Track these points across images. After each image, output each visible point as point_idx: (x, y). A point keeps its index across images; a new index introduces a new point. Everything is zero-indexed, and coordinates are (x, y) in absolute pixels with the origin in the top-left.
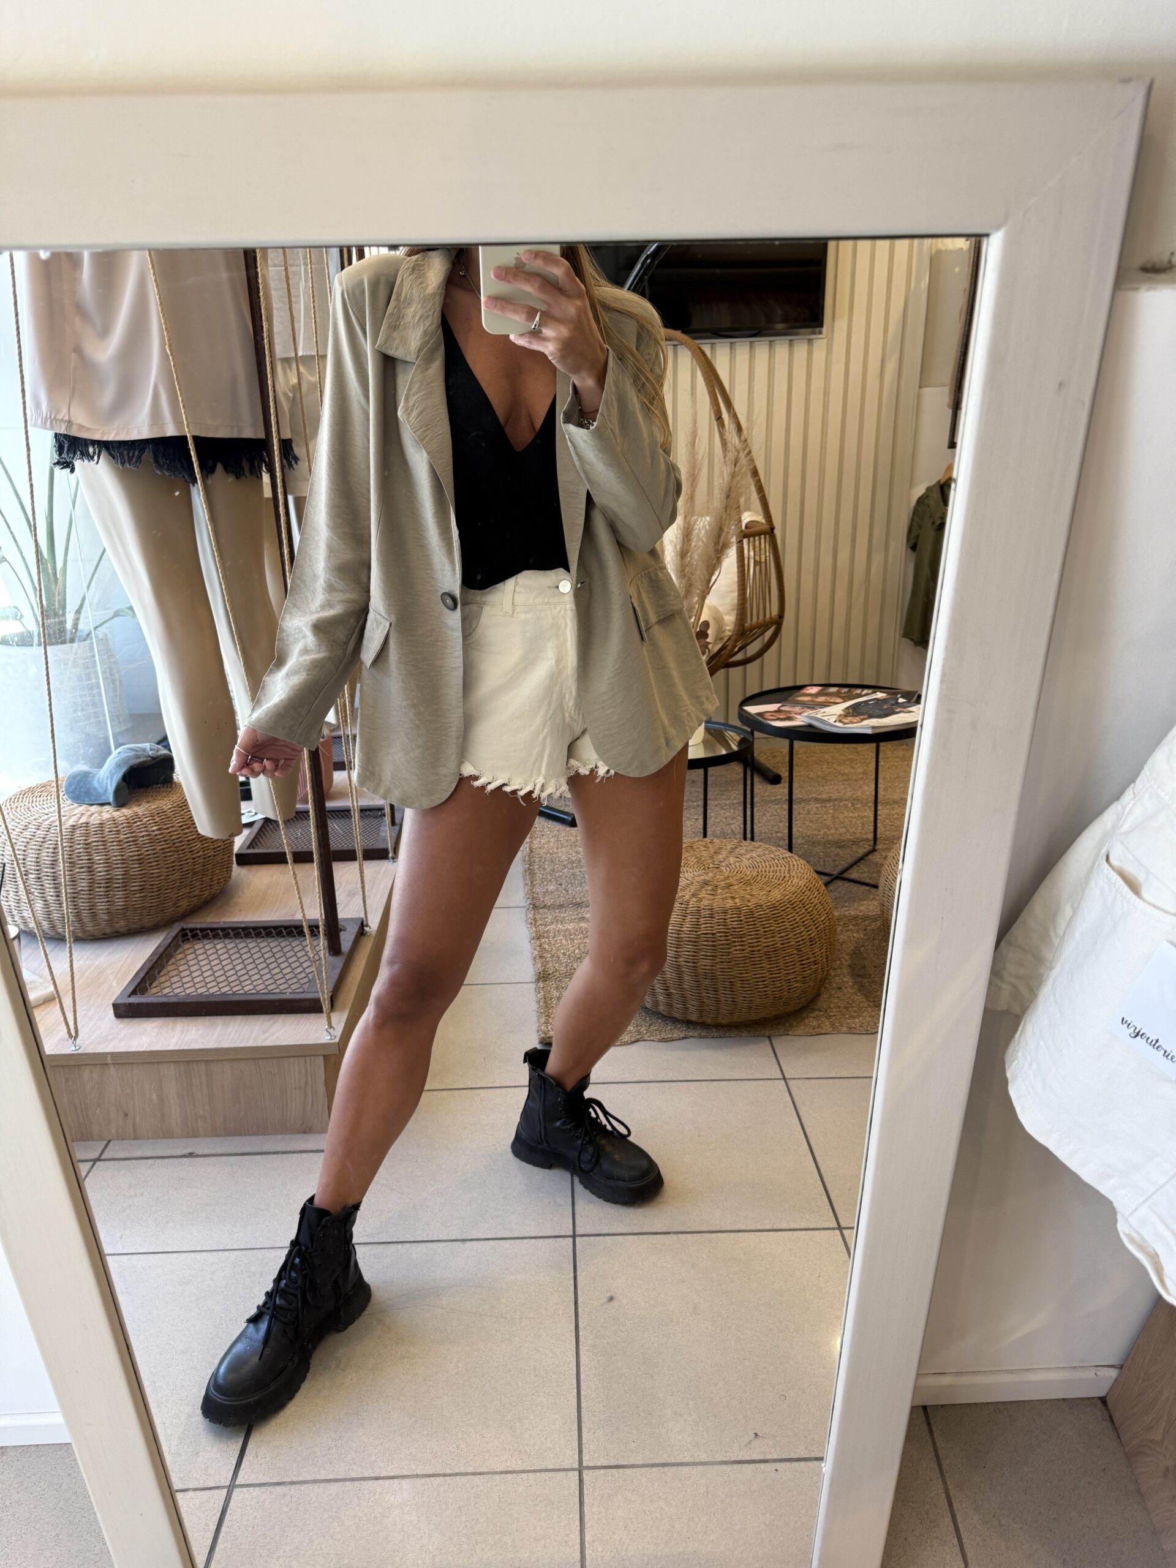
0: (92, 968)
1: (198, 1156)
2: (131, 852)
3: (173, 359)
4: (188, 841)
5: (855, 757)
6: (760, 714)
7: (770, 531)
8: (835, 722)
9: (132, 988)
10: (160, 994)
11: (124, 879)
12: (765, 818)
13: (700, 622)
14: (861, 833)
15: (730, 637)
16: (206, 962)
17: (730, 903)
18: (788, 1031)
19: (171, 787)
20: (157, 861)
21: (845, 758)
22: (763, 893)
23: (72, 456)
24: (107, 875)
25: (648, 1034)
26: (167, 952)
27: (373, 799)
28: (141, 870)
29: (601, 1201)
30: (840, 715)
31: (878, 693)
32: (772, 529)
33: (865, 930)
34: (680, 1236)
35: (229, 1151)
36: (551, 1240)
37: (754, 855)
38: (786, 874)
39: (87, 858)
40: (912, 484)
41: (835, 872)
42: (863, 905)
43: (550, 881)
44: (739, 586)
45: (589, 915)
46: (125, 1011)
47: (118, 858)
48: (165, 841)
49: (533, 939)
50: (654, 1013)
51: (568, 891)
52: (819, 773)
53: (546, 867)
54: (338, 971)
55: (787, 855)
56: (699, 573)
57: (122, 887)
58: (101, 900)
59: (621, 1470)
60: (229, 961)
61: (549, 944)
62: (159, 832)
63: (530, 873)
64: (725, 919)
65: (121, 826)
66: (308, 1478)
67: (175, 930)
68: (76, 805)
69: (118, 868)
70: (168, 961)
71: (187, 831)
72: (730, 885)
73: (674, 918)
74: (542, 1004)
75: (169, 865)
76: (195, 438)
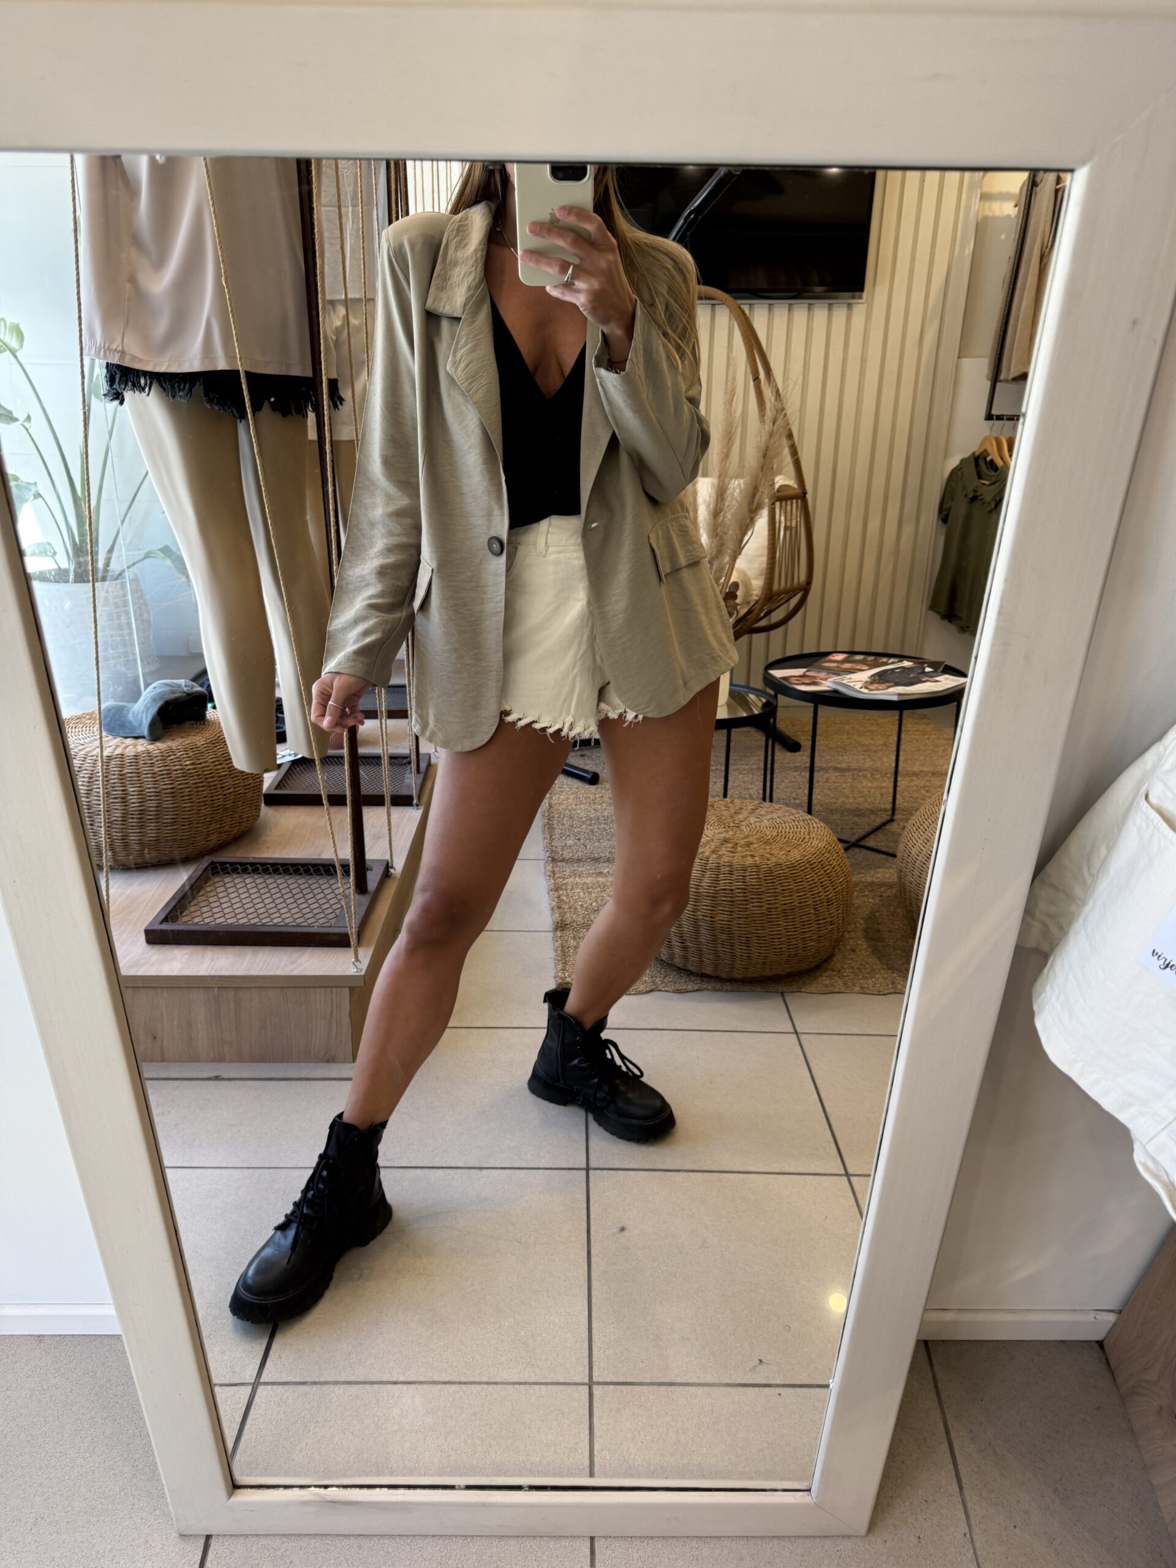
0: (124, 897)
1: (223, 1079)
2: (165, 784)
3: (229, 292)
4: (220, 777)
5: (875, 729)
6: (785, 678)
7: (802, 495)
8: (861, 688)
9: (163, 916)
10: (190, 922)
12: (783, 785)
13: (730, 583)
14: (880, 803)
15: (757, 602)
16: (235, 894)
17: (749, 861)
18: (801, 988)
19: (204, 724)
20: (190, 795)
21: (865, 730)
22: (783, 853)
23: (123, 387)
24: (141, 806)
25: (663, 985)
26: (197, 884)
27: (397, 748)
29: (614, 1138)
30: (866, 682)
31: (905, 662)
32: (805, 494)
33: (881, 896)
34: (691, 1174)
35: (253, 1076)
36: (564, 1171)
37: (774, 816)
38: (806, 835)
40: (946, 455)
41: (853, 839)
42: (879, 873)
43: (569, 836)
44: (769, 549)
45: (607, 870)
46: (155, 937)
48: (198, 775)
49: (552, 890)
50: (668, 965)
51: (586, 846)
52: (839, 743)
53: (565, 822)
54: (364, 908)
55: (807, 818)
56: (732, 533)
57: (155, 819)
58: (133, 831)
59: (630, 1387)
60: (258, 895)
61: (567, 895)
62: (192, 767)
63: (549, 827)
64: (744, 876)
65: (155, 759)
66: (329, 1380)
67: (205, 863)
68: (111, 737)
70: (199, 891)
71: (219, 767)
72: (749, 844)
73: (695, 873)
74: (559, 952)
75: (200, 800)
76: (247, 373)
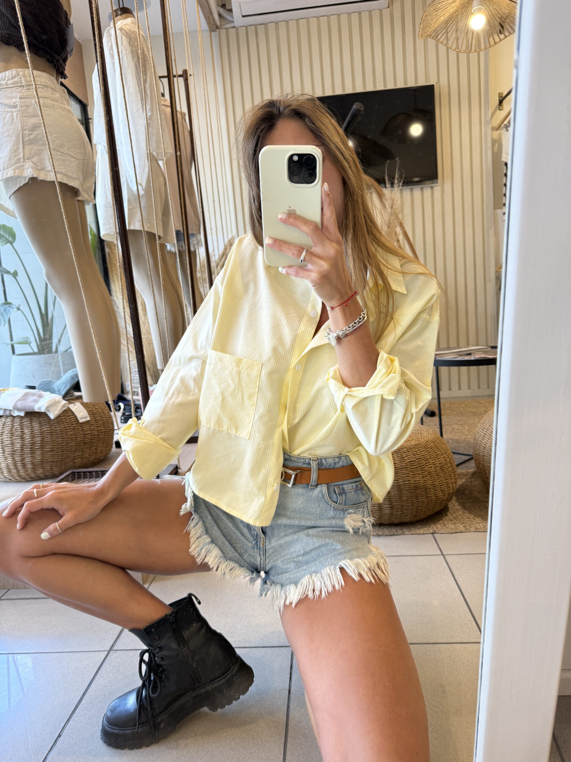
57: (40, 448)
58: (28, 456)
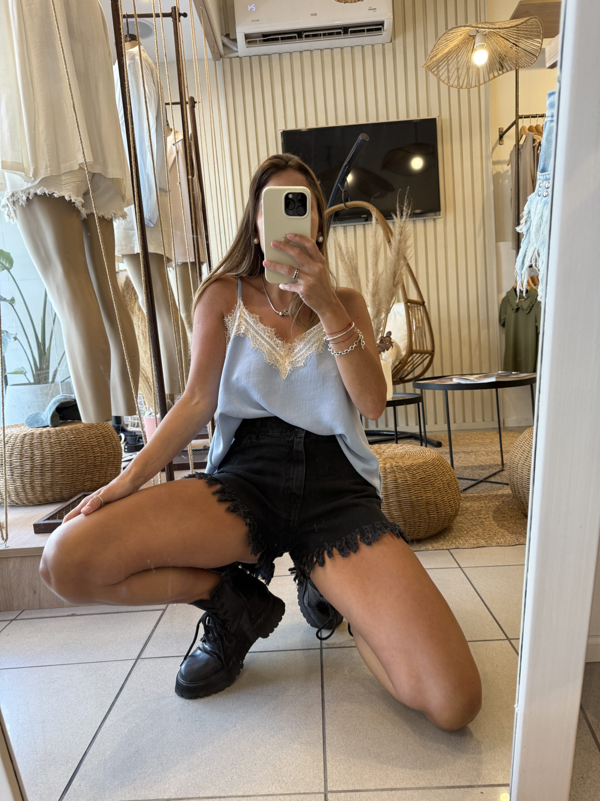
1: (76, 615)
2: (57, 449)
7: (422, 304)
9: (47, 518)
11: (52, 465)
14: (494, 463)
20: (72, 456)
24: (42, 462)
28: (62, 460)
32: (424, 303)
33: (503, 501)
39: (30, 452)
41: (481, 479)
46: (40, 529)
47: (49, 452)
57: (51, 470)
58: (37, 478)
69: (48, 458)
75: (79, 459)
